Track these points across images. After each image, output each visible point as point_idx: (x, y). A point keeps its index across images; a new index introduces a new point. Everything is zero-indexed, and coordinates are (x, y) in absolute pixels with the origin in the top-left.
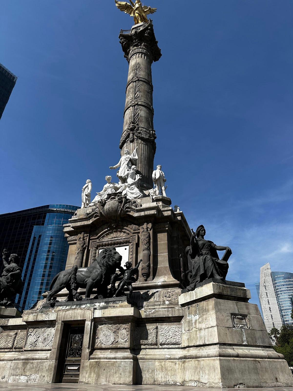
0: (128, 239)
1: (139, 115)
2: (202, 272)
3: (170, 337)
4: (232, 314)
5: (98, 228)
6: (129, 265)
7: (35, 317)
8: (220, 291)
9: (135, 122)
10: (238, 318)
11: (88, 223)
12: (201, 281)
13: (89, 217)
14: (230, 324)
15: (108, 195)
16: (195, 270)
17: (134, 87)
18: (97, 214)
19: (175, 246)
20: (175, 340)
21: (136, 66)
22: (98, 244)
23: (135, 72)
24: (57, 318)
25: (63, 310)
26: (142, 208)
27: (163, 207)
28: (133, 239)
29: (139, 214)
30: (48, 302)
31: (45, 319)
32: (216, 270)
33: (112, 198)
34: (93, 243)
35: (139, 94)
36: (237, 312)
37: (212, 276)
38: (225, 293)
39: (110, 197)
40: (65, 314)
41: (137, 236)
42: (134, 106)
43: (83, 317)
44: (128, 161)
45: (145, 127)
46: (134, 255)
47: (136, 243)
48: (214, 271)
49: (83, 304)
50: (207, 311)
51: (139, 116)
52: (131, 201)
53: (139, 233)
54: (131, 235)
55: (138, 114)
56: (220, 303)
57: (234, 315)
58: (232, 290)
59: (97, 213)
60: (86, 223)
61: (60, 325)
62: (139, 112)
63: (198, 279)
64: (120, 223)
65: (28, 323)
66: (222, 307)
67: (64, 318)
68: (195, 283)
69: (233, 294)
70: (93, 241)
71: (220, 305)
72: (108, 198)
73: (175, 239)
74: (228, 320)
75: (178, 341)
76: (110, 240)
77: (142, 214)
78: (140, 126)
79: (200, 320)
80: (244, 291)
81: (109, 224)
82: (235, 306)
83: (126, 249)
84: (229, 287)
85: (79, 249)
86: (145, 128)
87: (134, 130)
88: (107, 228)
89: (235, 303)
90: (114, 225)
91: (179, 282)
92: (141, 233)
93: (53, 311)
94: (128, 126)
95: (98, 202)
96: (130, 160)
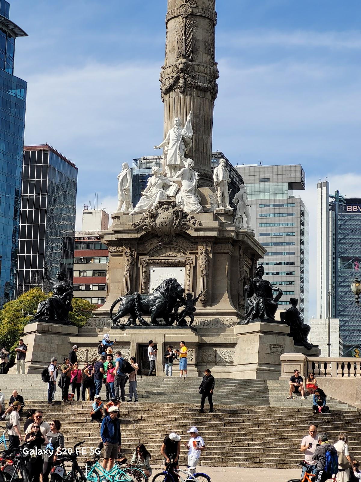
0: (184, 260)
2: (254, 312)
3: (226, 358)
4: (271, 344)
5: (147, 241)
6: (190, 297)
9: (187, 54)
11: (137, 237)
13: (137, 229)
14: (269, 351)
15: (159, 202)
16: (250, 309)
18: (147, 227)
19: (236, 269)
20: (229, 360)
22: (149, 261)
24: (131, 340)
26: (202, 226)
28: (189, 260)
29: (198, 234)
30: (115, 325)
32: (266, 311)
33: (164, 208)
34: (142, 259)
36: (275, 343)
37: (262, 317)
39: (161, 206)
41: (194, 257)
42: (186, 17)
43: (155, 341)
44: (180, 140)
45: (202, 64)
46: (191, 279)
47: (193, 266)
48: (264, 312)
49: (151, 329)
50: (253, 342)
51: (193, 41)
52: (188, 215)
53: (197, 253)
54: (187, 256)
59: (146, 225)
60: (134, 235)
61: (135, 346)
63: (251, 316)
64: (174, 238)
68: (248, 319)
70: (142, 257)
71: (263, 339)
72: (158, 208)
74: (267, 348)
75: (231, 361)
76: (162, 258)
77: (202, 234)
78: (196, 63)
81: (160, 239)
83: (181, 271)
85: (127, 266)
86: (202, 66)
87: (186, 71)
88: (158, 243)
89: (275, 338)
90: (167, 240)
91: (236, 311)
92: (199, 254)
93: (125, 334)
94: (176, 61)
95: (146, 208)
96: (183, 138)
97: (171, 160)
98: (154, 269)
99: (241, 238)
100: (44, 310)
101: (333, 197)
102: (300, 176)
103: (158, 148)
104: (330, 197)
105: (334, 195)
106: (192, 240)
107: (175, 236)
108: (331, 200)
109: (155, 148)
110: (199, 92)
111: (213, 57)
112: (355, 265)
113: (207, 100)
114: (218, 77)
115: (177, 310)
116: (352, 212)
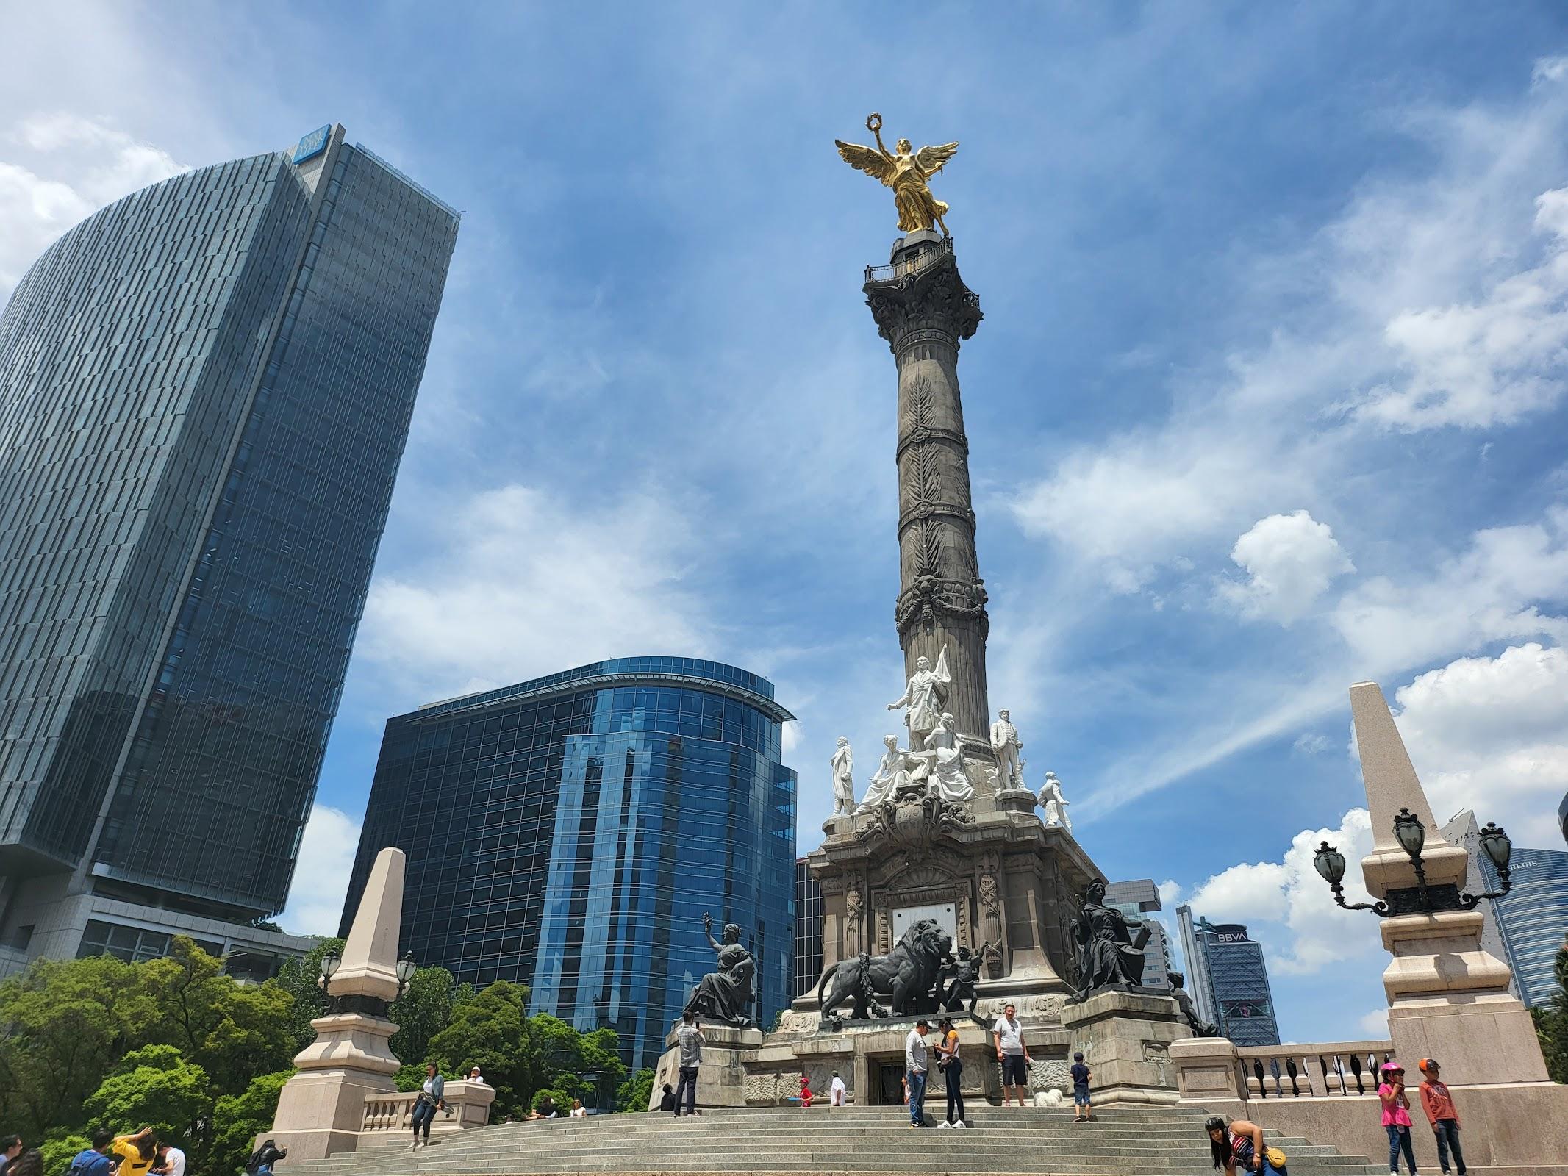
0: (953, 890)
1: (941, 545)
2: (1097, 971)
4: (1144, 1042)
5: (884, 862)
6: (964, 954)
7: (815, 1047)
8: (1126, 1005)
9: (933, 569)
10: (1153, 1048)
11: (863, 855)
12: (1096, 987)
13: (864, 840)
14: (1139, 1056)
15: (898, 789)
16: (1086, 966)
17: (921, 460)
18: (881, 834)
19: (1052, 902)
21: (921, 391)
22: (889, 898)
23: (919, 411)
24: (854, 1047)
25: (863, 1035)
26: (976, 823)
27: (1020, 820)
28: (962, 889)
29: (971, 837)
30: (825, 1019)
31: (834, 1051)
32: (1122, 969)
33: (908, 799)
34: (878, 896)
35: (935, 481)
36: (1152, 1038)
37: (1114, 979)
38: (1133, 1008)
39: (902, 796)
40: (868, 1042)
41: (970, 883)
42: (926, 520)
43: (901, 1046)
44: (929, 690)
45: (957, 580)
46: (968, 925)
47: (969, 899)
48: (1118, 970)
49: (893, 1024)
50: (1103, 1036)
51: (940, 550)
52: (950, 806)
53: (973, 876)
54: (957, 881)
55: (939, 543)
56: (1122, 1023)
57: (1147, 1043)
58: (1146, 1002)
59: (878, 832)
60: (860, 853)
61: (862, 1060)
62: (940, 535)
63: (1092, 982)
64: (930, 852)
65: (801, 1058)
66: (1127, 1031)
67: (867, 1047)
68: (1086, 989)
69: (1148, 1009)
70: (877, 891)
71: (1125, 1028)
72: (898, 799)
73: (1050, 885)
74: (1136, 1050)
76: (913, 890)
77: (978, 836)
78: (947, 579)
79: (1095, 1050)
80: (1168, 1004)
81: (906, 855)
82: (1150, 1028)
83: (948, 911)
84: (1141, 998)
86: (957, 583)
87: (932, 591)
88: (904, 863)
89: (1149, 1025)
90: (918, 857)
91: (1060, 980)
92: (977, 876)
93: (843, 1037)
94: (916, 580)
95: (877, 803)
96: (934, 687)
97: (917, 724)
98: (900, 911)
99: (1053, 842)
100: (698, 1000)
101: (1199, 925)
102: (1152, 893)
103: (894, 707)
104: (1195, 924)
105: (1199, 922)
106: (965, 852)
107: (933, 849)
108: (1196, 928)
109: (889, 709)
110: (956, 621)
111: (975, 572)
112: (1243, 1011)
113: (971, 634)
114: (987, 599)
115: (941, 985)
116: (1226, 942)
